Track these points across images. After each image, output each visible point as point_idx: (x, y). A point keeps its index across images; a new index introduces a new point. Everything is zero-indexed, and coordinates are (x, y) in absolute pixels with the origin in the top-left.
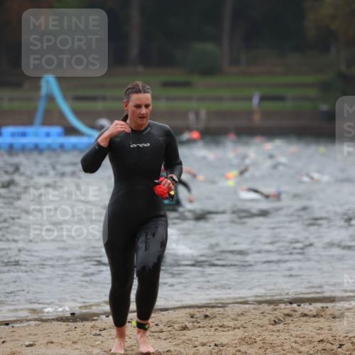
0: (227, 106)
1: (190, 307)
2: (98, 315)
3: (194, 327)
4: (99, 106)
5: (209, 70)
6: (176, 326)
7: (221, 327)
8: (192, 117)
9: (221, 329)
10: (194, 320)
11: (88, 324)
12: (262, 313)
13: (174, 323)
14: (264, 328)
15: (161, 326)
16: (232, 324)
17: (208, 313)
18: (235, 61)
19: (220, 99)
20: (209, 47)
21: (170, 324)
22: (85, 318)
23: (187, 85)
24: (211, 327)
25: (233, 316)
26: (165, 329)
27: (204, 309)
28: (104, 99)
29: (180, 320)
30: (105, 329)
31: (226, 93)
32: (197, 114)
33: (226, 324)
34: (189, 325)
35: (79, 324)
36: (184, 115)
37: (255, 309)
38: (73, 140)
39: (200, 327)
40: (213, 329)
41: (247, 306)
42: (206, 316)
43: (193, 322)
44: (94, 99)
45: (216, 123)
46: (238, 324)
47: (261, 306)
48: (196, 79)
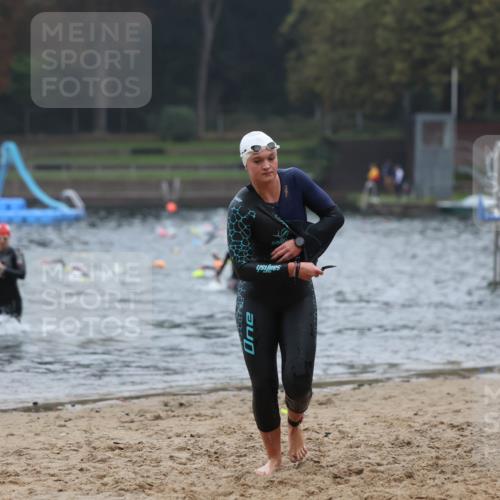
0: (203, 174)
1: (163, 395)
2: (62, 404)
3: (168, 417)
4: (63, 175)
5: (183, 136)
6: (148, 415)
7: (197, 415)
8: (165, 187)
9: (198, 418)
10: (167, 408)
11: (52, 414)
12: (242, 400)
13: (146, 412)
14: (245, 416)
15: (132, 416)
16: (209, 412)
17: (183, 401)
18: (211, 126)
19: (196, 168)
20: (184, 111)
21: (142, 413)
22: (49, 407)
23: (159, 152)
24: (187, 416)
25: (211, 404)
26: (137, 418)
27: (179, 397)
28: (68, 167)
29: (153, 409)
30: (70, 420)
31: (201, 161)
32: (171, 184)
33: (203, 412)
34: (163, 414)
35: (42, 414)
36: (157, 185)
37: (234, 396)
38: (36, 213)
39: (174, 416)
40: (188, 419)
41: (225, 393)
42: (181, 405)
43: (167, 411)
44: (57, 168)
45: (191, 194)
46: (216, 412)
47: (241, 393)
48: (169, 146)
